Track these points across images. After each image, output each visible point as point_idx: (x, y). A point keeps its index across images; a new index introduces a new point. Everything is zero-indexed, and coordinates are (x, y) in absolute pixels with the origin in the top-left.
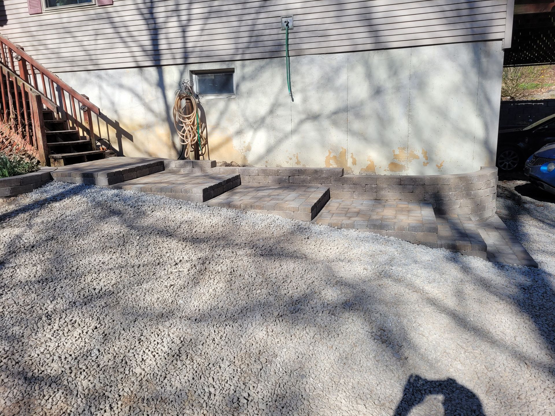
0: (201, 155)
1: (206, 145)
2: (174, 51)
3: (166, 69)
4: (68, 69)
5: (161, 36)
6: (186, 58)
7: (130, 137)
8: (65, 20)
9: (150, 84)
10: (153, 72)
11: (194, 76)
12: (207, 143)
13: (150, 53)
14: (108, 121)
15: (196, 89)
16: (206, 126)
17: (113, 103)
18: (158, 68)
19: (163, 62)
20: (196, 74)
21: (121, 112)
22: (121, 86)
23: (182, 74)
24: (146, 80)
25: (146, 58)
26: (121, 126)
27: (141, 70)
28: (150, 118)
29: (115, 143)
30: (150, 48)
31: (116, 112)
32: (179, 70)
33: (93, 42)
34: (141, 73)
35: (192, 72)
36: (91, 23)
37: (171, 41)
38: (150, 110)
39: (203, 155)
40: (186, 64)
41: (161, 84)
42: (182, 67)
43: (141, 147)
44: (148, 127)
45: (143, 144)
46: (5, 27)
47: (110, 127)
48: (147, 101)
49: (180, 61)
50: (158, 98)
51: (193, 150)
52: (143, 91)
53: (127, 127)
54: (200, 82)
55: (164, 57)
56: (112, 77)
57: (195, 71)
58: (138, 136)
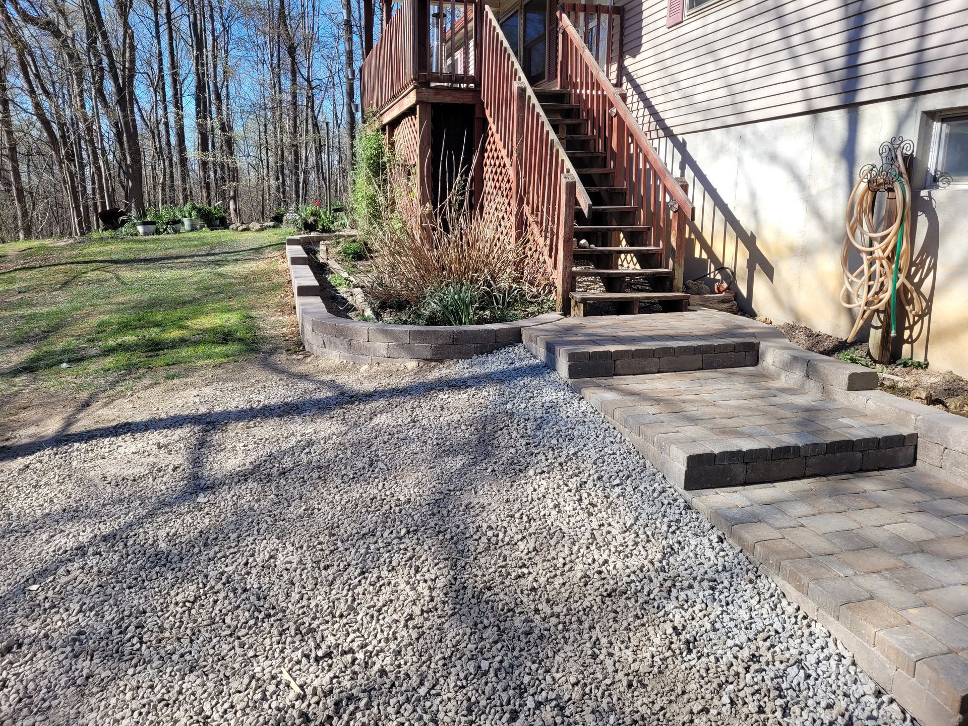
0: (907, 342)
1: (926, 319)
2: (892, 63)
3: (867, 111)
4: (699, 126)
5: (870, 30)
6: (917, 78)
7: (769, 271)
8: (710, 29)
9: (827, 152)
10: (837, 120)
11: (936, 126)
12: (927, 311)
13: (837, 75)
14: (741, 233)
15: (934, 160)
16: (934, 267)
17: (753, 195)
18: (849, 112)
19: (862, 96)
20: (943, 120)
21: (763, 215)
22: (773, 158)
23: (901, 122)
24: (821, 142)
25: (829, 89)
26: (759, 244)
27: (816, 120)
28: (812, 232)
29: (743, 279)
30: (840, 63)
31: (755, 213)
32: (897, 113)
33: (742, 67)
34: (815, 125)
35: (931, 116)
36: (746, 25)
37: (890, 37)
38: (816, 212)
39: (912, 342)
40: (915, 95)
41: (849, 152)
42: (904, 103)
43: (784, 297)
44: (804, 252)
45: (788, 289)
46: (639, 57)
47: (741, 245)
48: (814, 191)
49: (900, 89)
50: (836, 185)
51: (879, 324)
52: (811, 169)
53: (768, 250)
54: (952, 141)
55: (866, 82)
56: (761, 138)
57: (941, 111)
58: (785, 269)
